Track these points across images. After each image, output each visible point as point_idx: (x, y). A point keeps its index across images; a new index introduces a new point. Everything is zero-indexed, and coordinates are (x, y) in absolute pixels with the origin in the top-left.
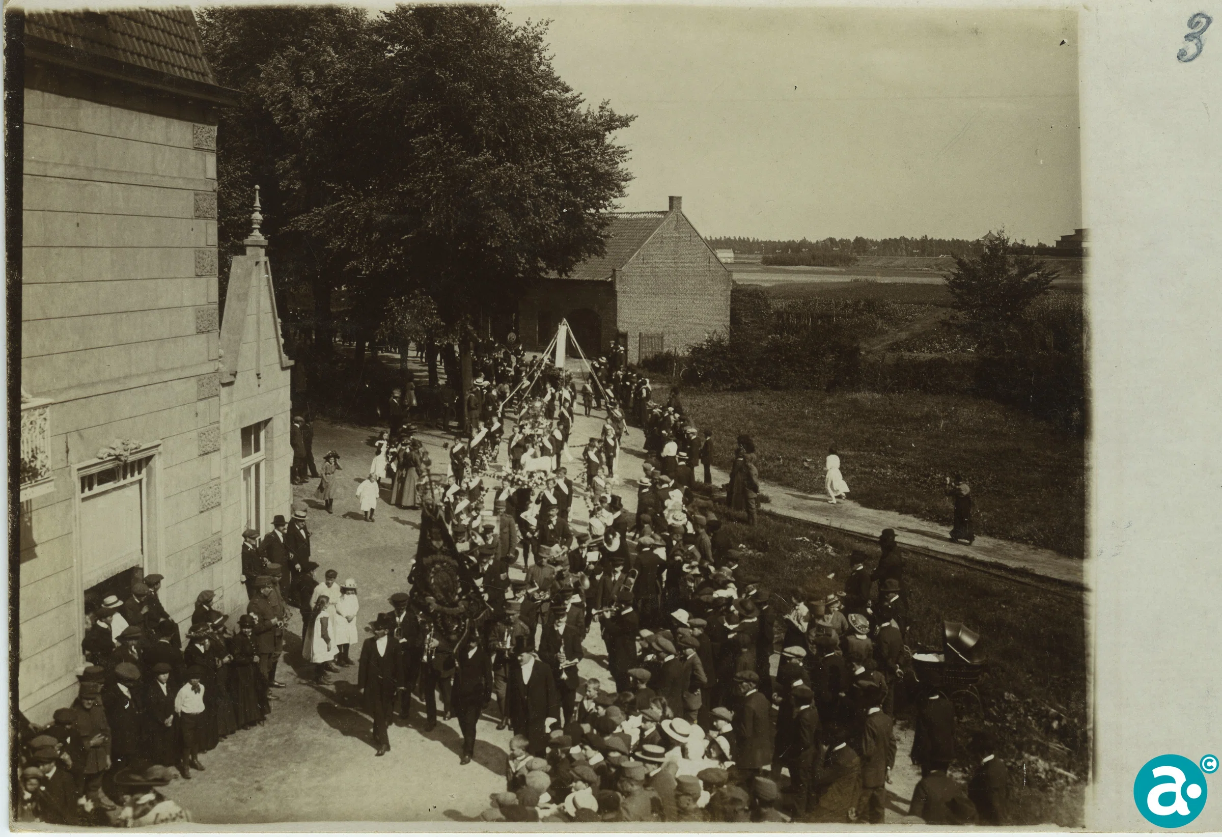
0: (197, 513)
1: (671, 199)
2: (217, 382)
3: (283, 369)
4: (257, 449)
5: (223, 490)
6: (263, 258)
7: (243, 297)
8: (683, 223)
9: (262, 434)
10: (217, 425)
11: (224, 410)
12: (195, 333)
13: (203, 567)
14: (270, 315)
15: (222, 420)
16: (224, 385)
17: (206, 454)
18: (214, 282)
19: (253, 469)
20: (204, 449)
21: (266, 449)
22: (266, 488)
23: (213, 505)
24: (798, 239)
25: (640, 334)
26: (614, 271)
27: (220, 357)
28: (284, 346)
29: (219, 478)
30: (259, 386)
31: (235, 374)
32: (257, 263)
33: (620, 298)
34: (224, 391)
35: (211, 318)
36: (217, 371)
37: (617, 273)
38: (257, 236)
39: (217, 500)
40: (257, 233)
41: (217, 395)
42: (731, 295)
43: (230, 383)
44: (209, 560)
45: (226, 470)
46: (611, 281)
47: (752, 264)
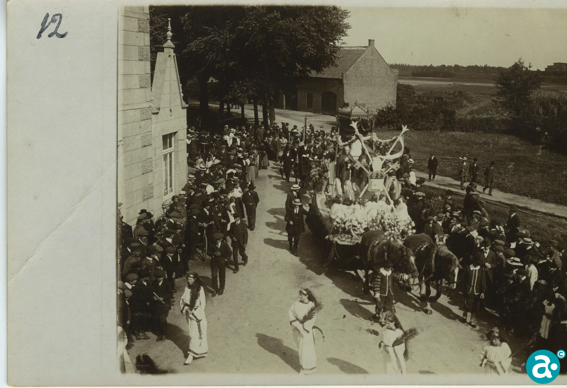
0: (141, 174)
1: (370, 40)
2: (150, 112)
3: (183, 108)
4: (170, 146)
5: (154, 163)
6: (173, 54)
7: (163, 72)
8: (375, 52)
9: (173, 139)
10: (150, 133)
11: (153, 126)
12: (139, 88)
13: (144, 200)
14: (177, 82)
15: (153, 131)
16: (154, 114)
17: (145, 146)
18: (148, 64)
19: (168, 155)
20: (144, 144)
21: (175, 146)
22: (175, 165)
23: (149, 171)
24: (428, 65)
25: (355, 103)
26: (343, 74)
27: (152, 100)
28: (183, 97)
29: (151, 158)
30: (171, 115)
31: (159, 109)
32: (170, 56)
33: (345, 86)
34: (154, 117)
35: (147, 81)
36: (150, 107)
37: (344, 75)
38: (169, 43)
39: (151, 169)
40: (169, 41)
41: (150, 119)
42: (397, 87)
43: (157, 113)
44: (147, 197)
45: (155, 155)
46: (341, 79)
47: (407, 76)
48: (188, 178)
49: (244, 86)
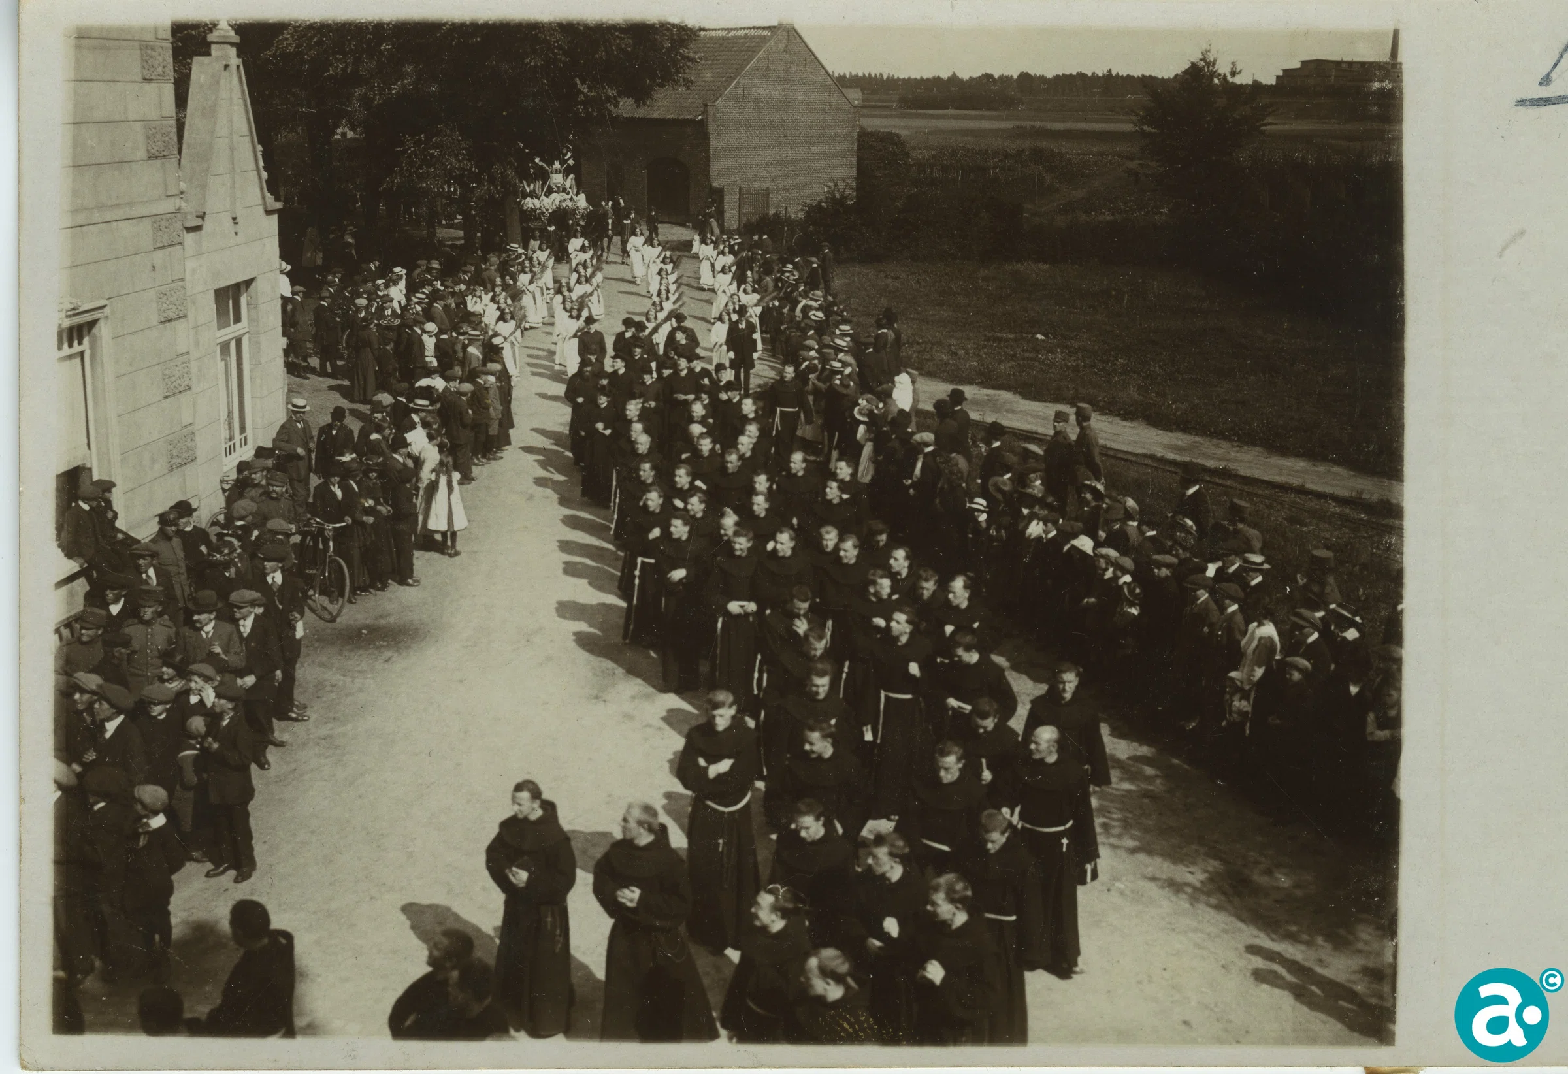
0: (161, 397)
2: (179, 225)
3: (268, 213)
4: (238, 319)
5: (194, 367)
6: (234, 62)
7: (210, 112)
8: (796, 39)
9: (244, 299)
10: (180, 283)
11: (190, 264)
12: (146, 158)
13: (172, 469)
14: (248, 139)
15: (188, 276)
16: (189, 230)
17: (169, 321)
18: (168, 88)
19: (233, 344)
20: (165, 315)
21: (250, 320)
22: (251, 371)
23: (181, 389)
24: (945, 74)
25: (740, 189)
26: (706, 105)
27: (182, 193)
28: (267, 181)
29: (187, 353)
30: (236, 233)
31: (202, 216)
32: (226, 68)
33: (713, 141)
34: (189, 238)
35: (167, 139)
36: (178, 210)
37: (709, 109)
38: (225, 30)
39: (186, 383)
40: (223, 25)
41: (180, 243)
42: (858, 141)
43: (197, 228)
44: (179, 460)
45: (197, 344)
46: (702, 120)
47: (885, 107)
48: (290, 407)
49: (435, 147)
